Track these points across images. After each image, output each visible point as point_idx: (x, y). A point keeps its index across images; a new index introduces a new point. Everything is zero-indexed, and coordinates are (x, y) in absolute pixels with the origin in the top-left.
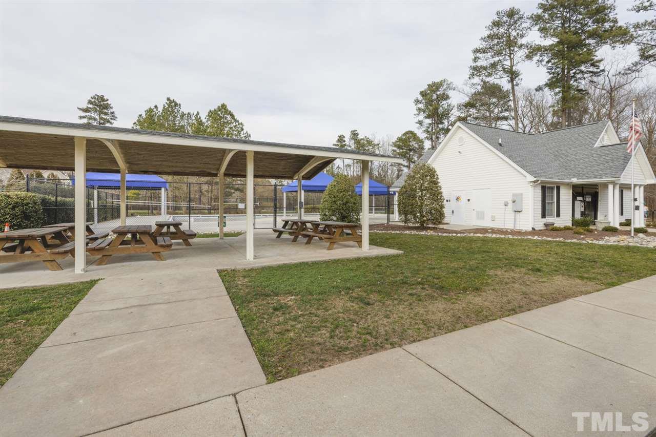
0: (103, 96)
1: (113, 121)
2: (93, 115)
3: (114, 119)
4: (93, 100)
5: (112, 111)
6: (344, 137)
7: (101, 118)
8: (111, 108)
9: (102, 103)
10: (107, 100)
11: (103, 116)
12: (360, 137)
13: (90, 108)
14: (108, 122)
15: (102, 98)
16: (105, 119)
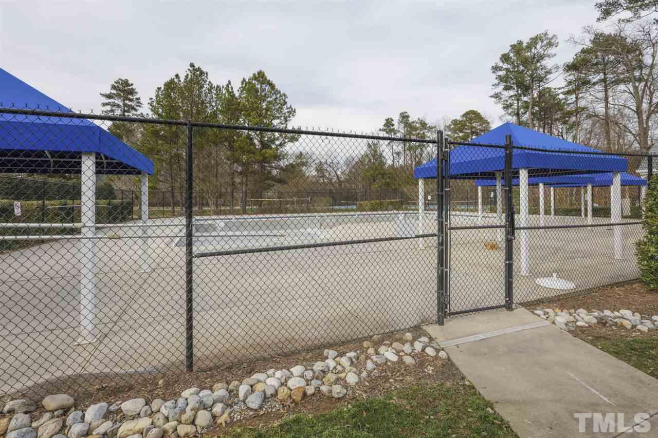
0: (127, 81)
1: (138, 108)
2: (116, 102)
3: (140, 106)
4: (116, 85)
5: (137, 96)
6: (393, 120)
7: (125, 105)
8: (136, 93)
9: (126, 88)
10: (132, 85)
11: (127, 102)
12: (411, 120)
13: (114, 94)
14: (133, 108)
15: (126, 83)
16: (129, 106)
